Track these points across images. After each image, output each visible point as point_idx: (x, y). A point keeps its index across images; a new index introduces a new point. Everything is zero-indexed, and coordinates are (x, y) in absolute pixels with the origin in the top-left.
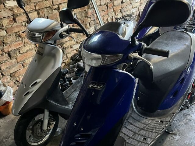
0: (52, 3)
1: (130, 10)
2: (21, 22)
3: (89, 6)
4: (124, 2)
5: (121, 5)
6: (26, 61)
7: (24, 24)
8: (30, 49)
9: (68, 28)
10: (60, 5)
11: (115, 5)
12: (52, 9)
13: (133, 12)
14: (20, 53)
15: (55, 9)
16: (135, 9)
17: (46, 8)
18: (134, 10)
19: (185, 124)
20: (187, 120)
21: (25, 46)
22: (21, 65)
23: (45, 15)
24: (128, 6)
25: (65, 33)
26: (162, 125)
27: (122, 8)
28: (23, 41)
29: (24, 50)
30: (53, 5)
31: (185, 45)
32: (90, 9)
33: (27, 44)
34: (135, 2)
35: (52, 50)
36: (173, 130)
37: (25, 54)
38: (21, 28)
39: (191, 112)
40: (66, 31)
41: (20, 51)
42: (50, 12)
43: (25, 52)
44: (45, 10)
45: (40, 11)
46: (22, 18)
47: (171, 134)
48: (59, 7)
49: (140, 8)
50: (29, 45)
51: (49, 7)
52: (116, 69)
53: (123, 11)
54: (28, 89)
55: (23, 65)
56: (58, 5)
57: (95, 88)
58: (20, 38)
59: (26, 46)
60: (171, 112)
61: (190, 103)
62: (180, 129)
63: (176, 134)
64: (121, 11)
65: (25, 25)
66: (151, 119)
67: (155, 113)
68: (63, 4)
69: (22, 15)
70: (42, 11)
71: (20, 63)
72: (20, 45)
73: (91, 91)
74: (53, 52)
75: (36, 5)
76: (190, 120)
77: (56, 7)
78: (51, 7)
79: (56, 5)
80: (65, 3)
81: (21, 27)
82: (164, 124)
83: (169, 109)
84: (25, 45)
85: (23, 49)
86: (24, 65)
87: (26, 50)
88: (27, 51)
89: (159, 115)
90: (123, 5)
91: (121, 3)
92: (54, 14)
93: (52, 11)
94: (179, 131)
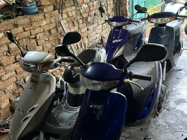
0: (30, 34)
1: (94, 36)
2: (3, 52)
3: (62, 34)
4: (89, 29)
5: (87, 32)
6: (8, 87)
7: (5, 54)
8: (11, 76)
9: (61, 59)
10: (37, 35)
11: (82, 32)
12: (30, 38)
13: (97, 37)
14: (1, 81)
15: (33, 38)
16: (98, 34)
17: (25, 38)
18: (97, 36)
19: (156, 129)
20: (157, 126)
21: (6, 74)
22: (2, 92)
23: (24, 44)
24: (92, 32)
25: (58, 63)
26: (142, 132)
27: (88, 34)
28: (4, 69)
29: (6, 77)
30: (31, 35)
31: (152, 67)
32: (62, 37)
33: (9, 72)
34: (98, 29)
35: (47, 78)
36: (148, 135)
37: (7, 81)
38: (3, 58)
39: (158, 118)
40: (59, 62)
41: (2, 79)
42: (28, 41)
43: (6, 79)
44: (24, 40)
45: (19, 41)
46: (4, 48)
47: (147, 139)
48: (36, 36)
49: (101, 34)
50: (10, 73)
51: (28, 37)
52: (111, 91)
53: (89, 37)
54: (27, 115)
55: (4, 91)
56: (35, 35)
57: (96, 107)
58: (2, 67)
59: (8, 74)
60: (147, 120)
61: (158, 112)
62: (153, 134)
63: (151, 139)
64: (87, 37)
65: (7, 55)
66: (133, 128)
67: (135, 123)
68: (39, 34)
69: (4, 45)
70: (22, 41)
71: (2, 90)
72: (2, 73)
73: (93, 111)
74: (47, 79)
75: (16, 36)
76: (159, 126)
77: (34, 36)
78: (29, 37)
79: (33, 35)
80: (41, 32)
81: (3, 56)
82: (144, 131)
83: (146, 118)
84: (7, 72)
85: (4, 77)
86: (6, 91)
87: (8, 77)
88: (8, 79)
89: (138, 124)
90: (89, 32)
91: (87, 30)
92: (32, 43)
93: (30, 40)
94: (152, 136)
